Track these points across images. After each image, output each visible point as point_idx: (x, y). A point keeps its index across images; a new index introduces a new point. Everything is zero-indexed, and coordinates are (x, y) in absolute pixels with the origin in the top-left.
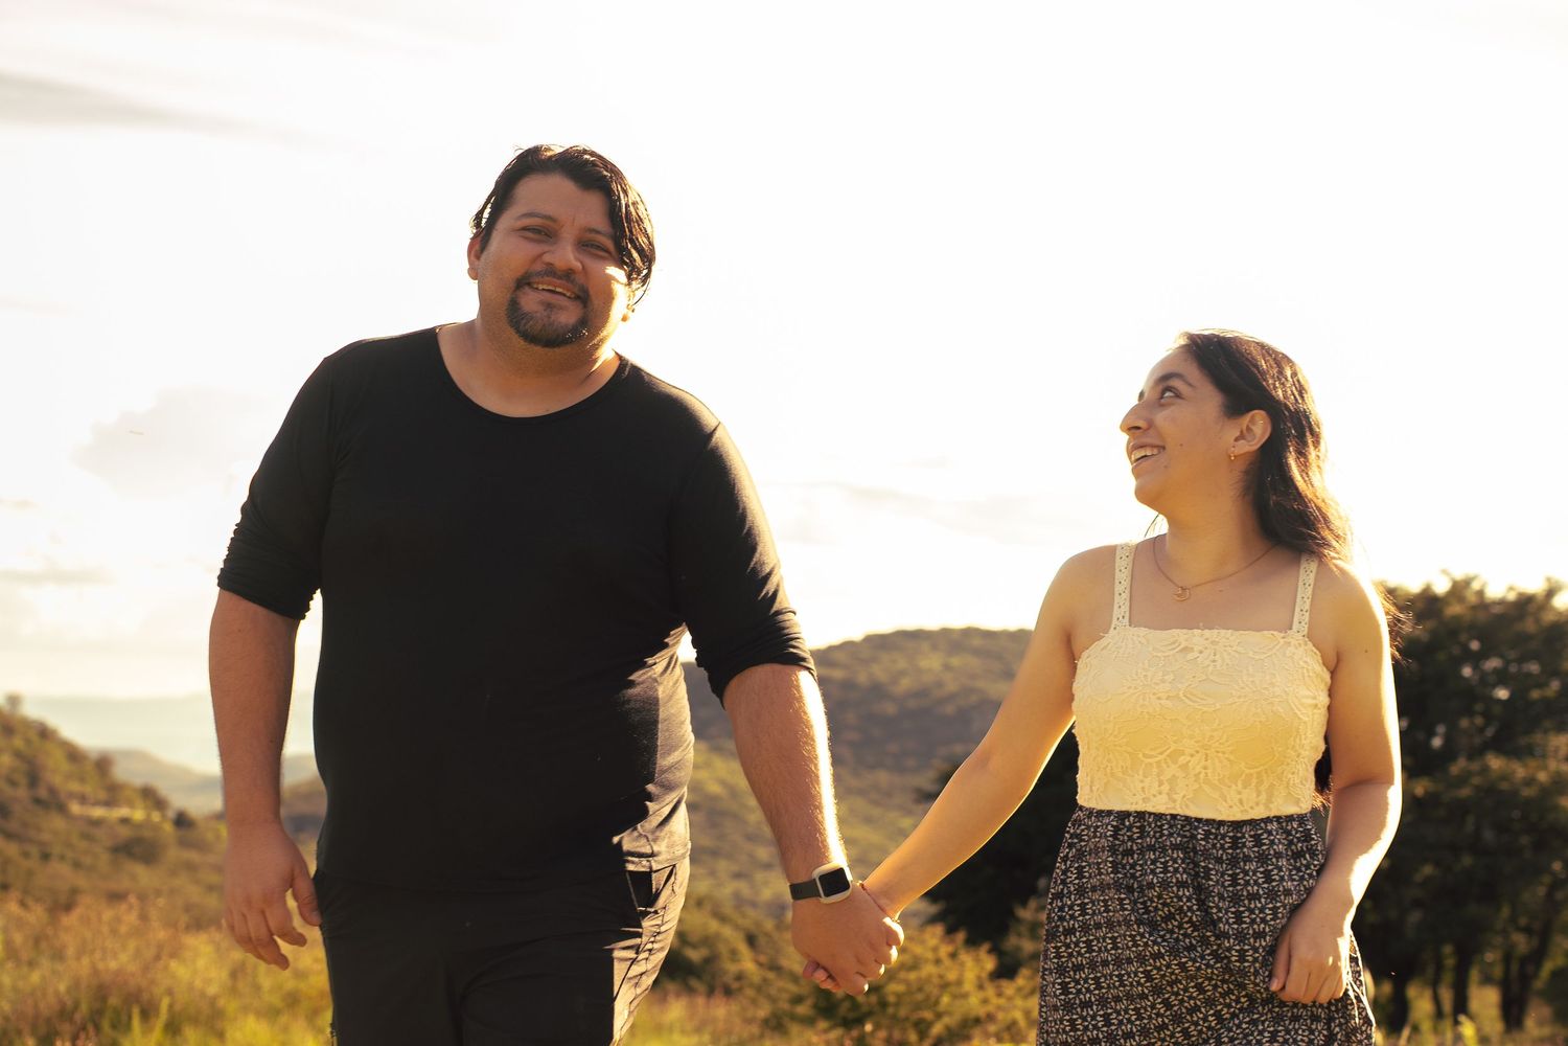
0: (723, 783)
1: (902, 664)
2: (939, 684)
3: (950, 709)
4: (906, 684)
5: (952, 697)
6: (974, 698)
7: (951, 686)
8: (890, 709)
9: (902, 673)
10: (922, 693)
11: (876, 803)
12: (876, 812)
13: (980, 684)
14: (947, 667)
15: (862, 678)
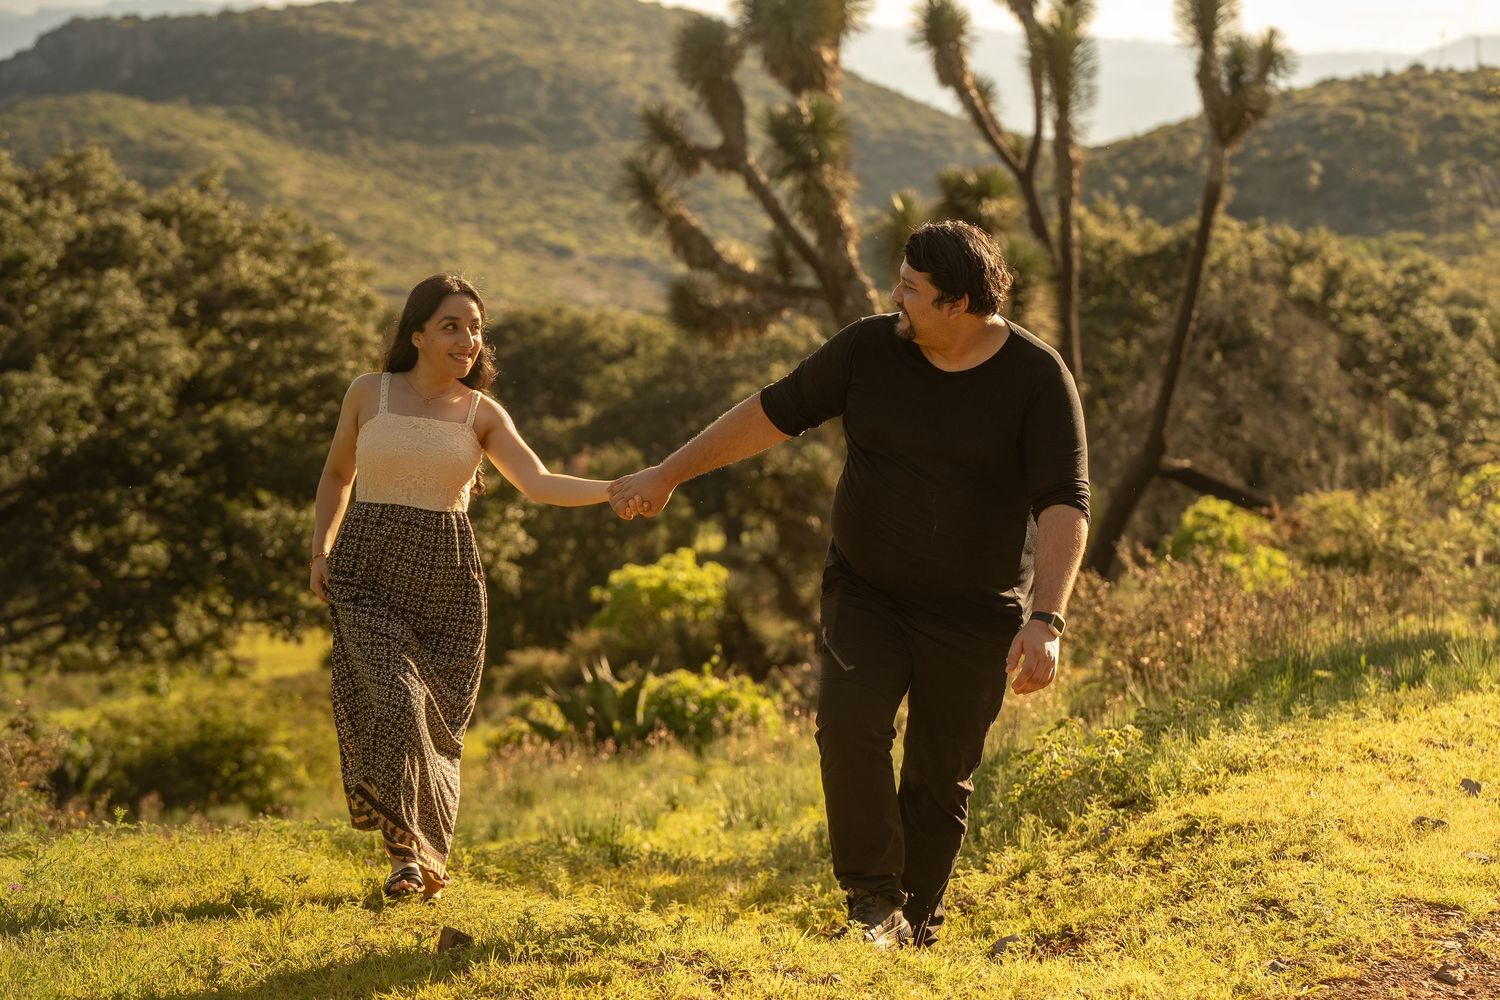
0: (239, 155)
1: (435, 24)
2: (473, 50)
3: (483, 76)
4: (438, 47)
5: (486, 63)
6: (509, 65)
7: (486, 52)
8: (421, 75)
9: (434, 35)
10: (455, 58)
11: (403, 177)
12: (403, 186)
13: (516, 49)
14: (483, 29)
15: (391, 41)
